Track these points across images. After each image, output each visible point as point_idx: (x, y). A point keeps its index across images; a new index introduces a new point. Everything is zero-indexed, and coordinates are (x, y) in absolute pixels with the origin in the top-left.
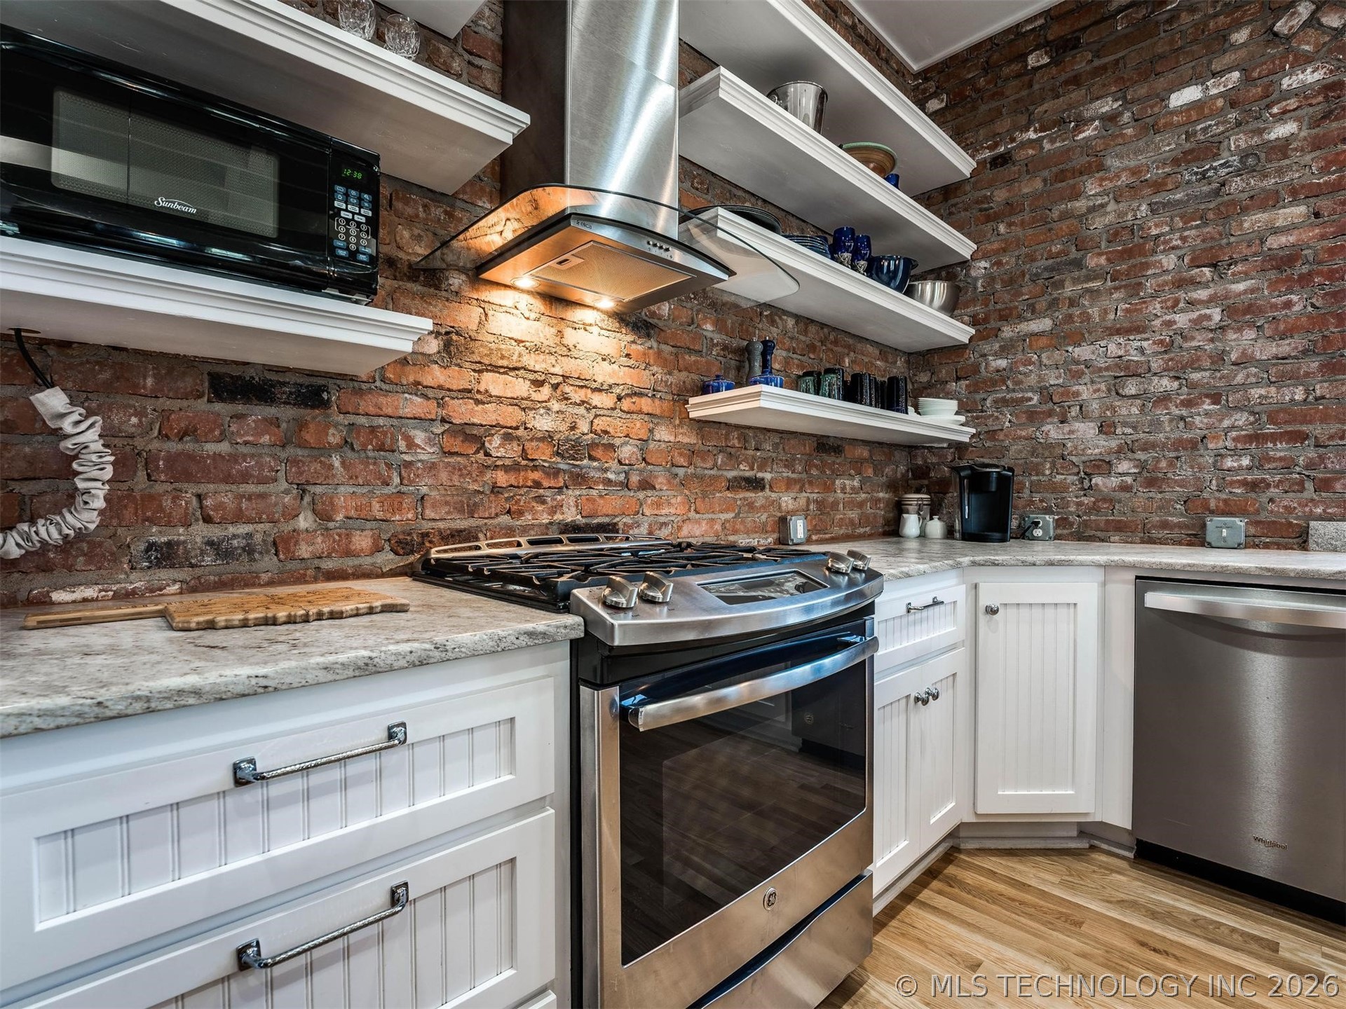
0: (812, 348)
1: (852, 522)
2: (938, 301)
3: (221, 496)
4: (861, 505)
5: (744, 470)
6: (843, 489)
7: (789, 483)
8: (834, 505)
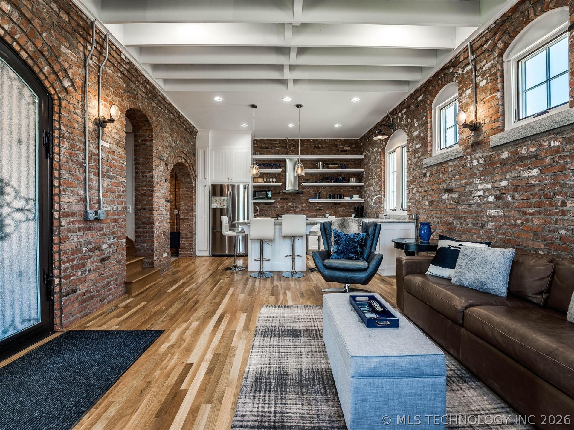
0: (332, 190)
1: (343, 215)
2: (354, 181)
3: (265, 212)
4: (346, 212)
5: (318, 208)
6: (341, 210)
7: (327, 209)
8: (339, 212)
